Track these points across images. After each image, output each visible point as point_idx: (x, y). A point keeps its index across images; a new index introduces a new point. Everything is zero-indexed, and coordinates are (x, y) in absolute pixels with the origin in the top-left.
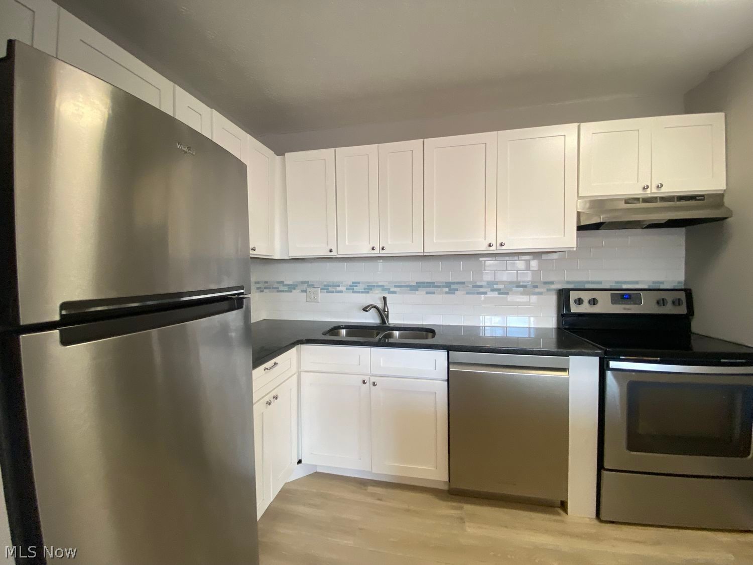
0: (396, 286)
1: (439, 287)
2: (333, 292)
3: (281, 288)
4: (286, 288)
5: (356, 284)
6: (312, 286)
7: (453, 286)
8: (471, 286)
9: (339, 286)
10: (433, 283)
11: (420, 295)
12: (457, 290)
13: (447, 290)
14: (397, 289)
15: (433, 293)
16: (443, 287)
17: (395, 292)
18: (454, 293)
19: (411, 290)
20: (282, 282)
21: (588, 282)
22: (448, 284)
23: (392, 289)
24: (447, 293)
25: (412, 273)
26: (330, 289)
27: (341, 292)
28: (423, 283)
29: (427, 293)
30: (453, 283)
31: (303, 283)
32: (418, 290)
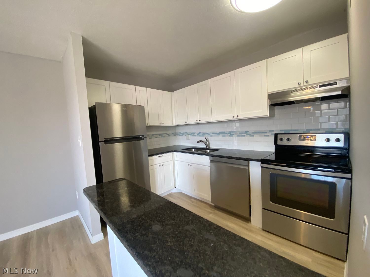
0: (212, 134)
1: (227, 133)
2: (193, 136)
3: (180, 135)
4: (181, 135)
5: (200, 133)
6: (188, 134)
7: (232, 133)
8: (239, 133)
9: (195, 134)
10: (225, 132)
11: (220, 137)
12: (233, 135)
13: (229, 135)
14: (213, 135)
15: (225, 136)
16: (229, 133)
17: (212, 136)
18: (232, 136)
19: (217, 135)
20: (180, 133)
21: (291, 130)
22: (230, 132)
23: (211, 135)
24: (230, 136)
25: (217, 128)
26: (193, 135)
27: (196, 136)
28: (221, 132)
29: (223, 136)
30: (232, 132)
31: (185, 133)
32: (219, 135)
